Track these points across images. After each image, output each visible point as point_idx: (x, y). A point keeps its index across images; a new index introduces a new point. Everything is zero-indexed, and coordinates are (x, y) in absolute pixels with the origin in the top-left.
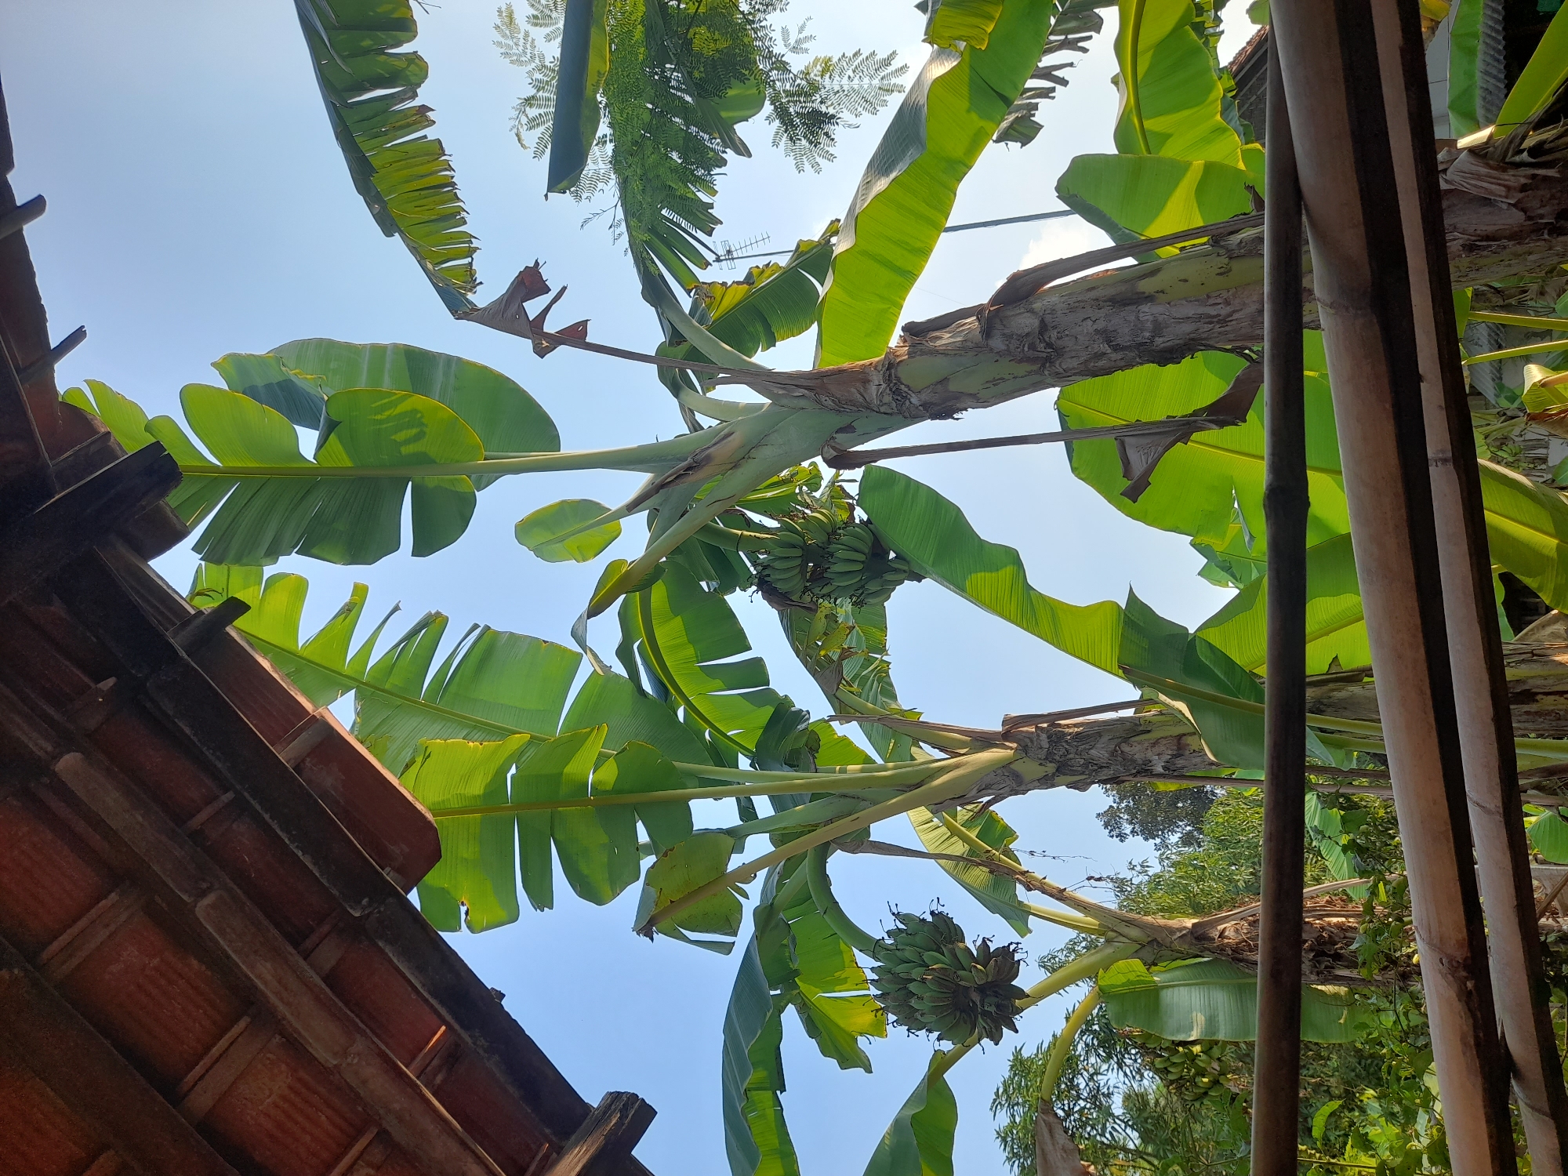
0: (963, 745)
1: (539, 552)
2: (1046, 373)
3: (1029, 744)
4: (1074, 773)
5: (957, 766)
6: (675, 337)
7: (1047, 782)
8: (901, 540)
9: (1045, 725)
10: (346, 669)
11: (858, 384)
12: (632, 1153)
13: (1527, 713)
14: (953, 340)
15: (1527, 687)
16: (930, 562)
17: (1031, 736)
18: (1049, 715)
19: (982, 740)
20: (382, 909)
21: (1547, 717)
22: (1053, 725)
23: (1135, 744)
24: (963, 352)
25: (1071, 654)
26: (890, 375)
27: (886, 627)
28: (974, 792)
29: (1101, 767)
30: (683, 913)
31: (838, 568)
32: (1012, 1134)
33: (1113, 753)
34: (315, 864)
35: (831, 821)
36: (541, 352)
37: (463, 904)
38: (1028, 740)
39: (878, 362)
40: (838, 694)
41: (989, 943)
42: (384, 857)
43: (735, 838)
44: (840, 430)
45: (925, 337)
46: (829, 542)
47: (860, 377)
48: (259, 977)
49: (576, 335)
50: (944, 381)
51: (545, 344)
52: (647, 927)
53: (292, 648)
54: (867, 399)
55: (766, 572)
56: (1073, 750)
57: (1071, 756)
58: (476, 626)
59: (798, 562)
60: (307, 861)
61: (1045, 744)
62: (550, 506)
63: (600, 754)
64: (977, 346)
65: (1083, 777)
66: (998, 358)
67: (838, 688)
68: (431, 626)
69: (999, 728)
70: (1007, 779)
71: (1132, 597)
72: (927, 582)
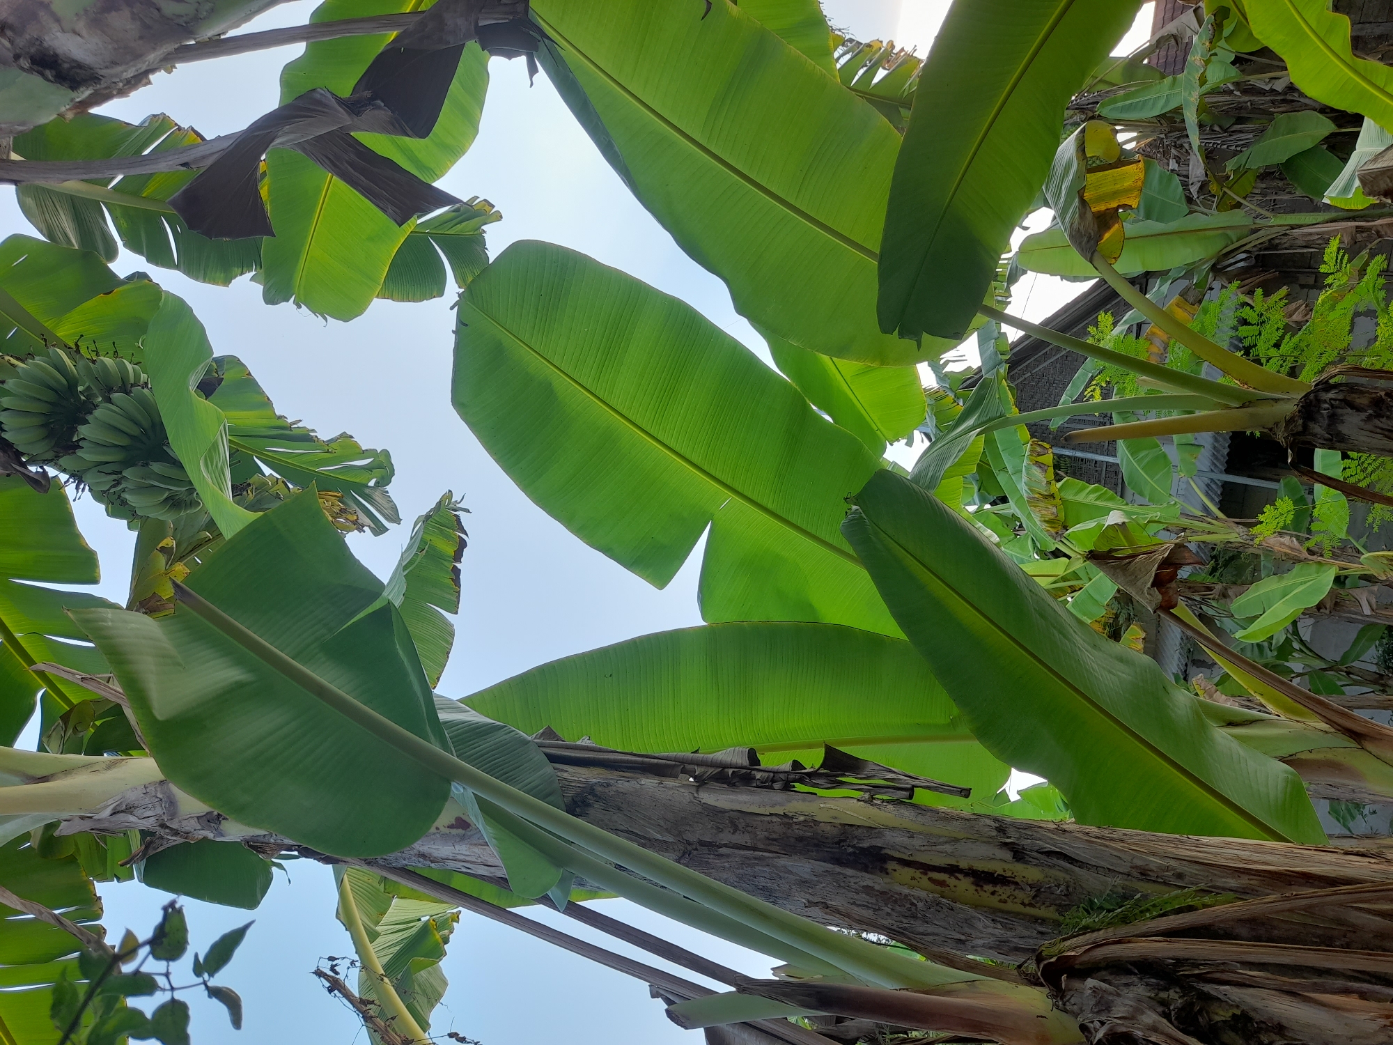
13: (868, 890)
15: (878, 842)
21: (898, 908)
28: (108, 811)
70: (158, 805)
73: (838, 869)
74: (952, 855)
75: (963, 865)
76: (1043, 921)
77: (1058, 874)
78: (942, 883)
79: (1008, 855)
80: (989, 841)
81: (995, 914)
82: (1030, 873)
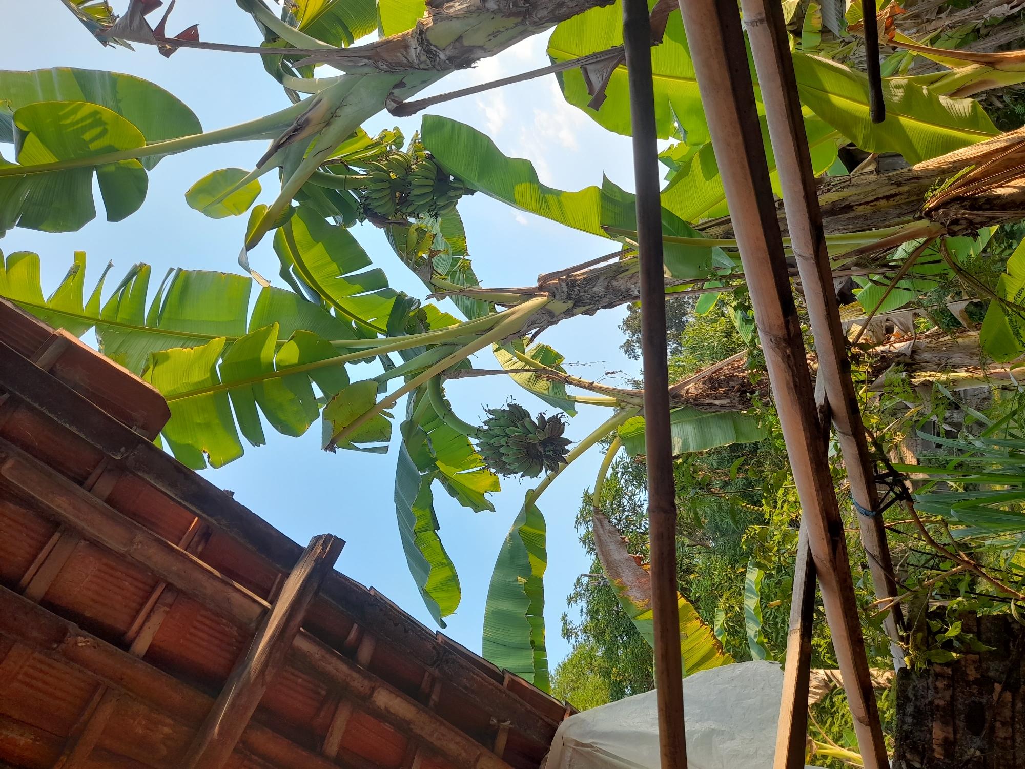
0: (516, 299)
1: (207, 212)
2: (528, 23)
3: (556, 291)
4: (585, 305)
5: (513, 313)
6: (271, 36)
7: (569, 313)
8: (455, 165)
9: (564, 277)
10: (85, 314)
11: (402, 50)
12: (334, 568)
13: (848, 219)
14: (461, 7)
15: (847, 202)
16: (476, 179)
17: (556, 286)
18: (566, 270)
19: (527, 294)
20: (136, 452)
21: (861, 220)
22: (569, 276)
23: (620, 279)
24: (468, 15)
25: (574, 227)
26: (422, 40)
27: (465, 237)
28: (526, 327)
29: (601, 298)
30: (354, 433)
31: (416, 192)
32: (588, 538)
33: (607, 288)
34: (80, 431)
35: (439, 361)
36: (166, 53)
37: (204, 452)
38: (554, 289)
39: (412, 31)
40: (432, 281)
41: (544, 415)
42: (130, 420)
43: (380, 383)
44: (396, 86)
45: (442, 7)
46: (407, 174)
47: (402, 44)
48: (59, 506)
49: (190, 38)
50: (459, 39)
51: (168, 47)
52: (330, 445)
53: (40, 303)
54: (410, 60)
55: (368, 202)
56: (582, 290)
57: (582, 294)
58: (171, 270)
59: (388, 191)
60: (74, 429)
61: (565, 289)
62: (207, 177)
63: (277, 344)
64: (478, 8)
65: (592, 306)
66: (493, 16)
67: (432, 277)
68: (140, 273)
69: (536, 285)
70: (545, 316)
71: (606, 181)
72: (478, 194)
73: (836, 217)
74: (875, 195)
75: (880, 196)
76: (913, 201)
77: (915, 184)
78: (875, 205)
79: (895, 186)
80: (887, 185)
81: (895, 206)
82: (905, 188)
